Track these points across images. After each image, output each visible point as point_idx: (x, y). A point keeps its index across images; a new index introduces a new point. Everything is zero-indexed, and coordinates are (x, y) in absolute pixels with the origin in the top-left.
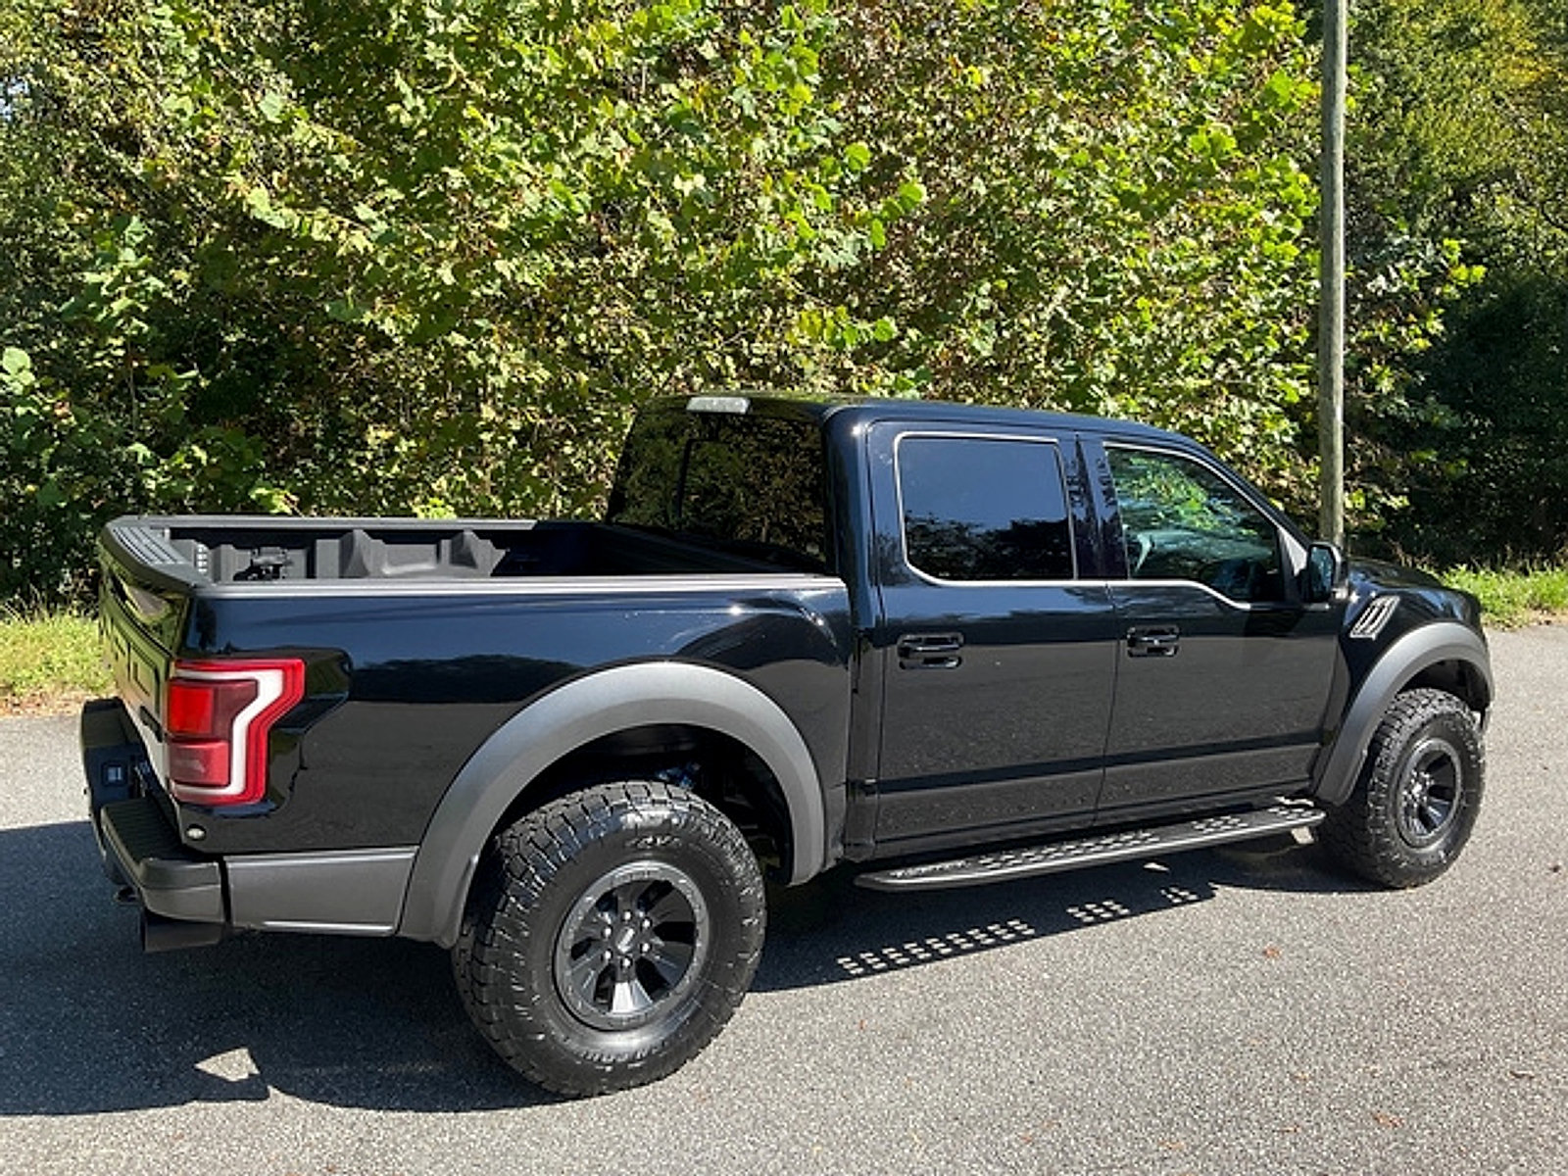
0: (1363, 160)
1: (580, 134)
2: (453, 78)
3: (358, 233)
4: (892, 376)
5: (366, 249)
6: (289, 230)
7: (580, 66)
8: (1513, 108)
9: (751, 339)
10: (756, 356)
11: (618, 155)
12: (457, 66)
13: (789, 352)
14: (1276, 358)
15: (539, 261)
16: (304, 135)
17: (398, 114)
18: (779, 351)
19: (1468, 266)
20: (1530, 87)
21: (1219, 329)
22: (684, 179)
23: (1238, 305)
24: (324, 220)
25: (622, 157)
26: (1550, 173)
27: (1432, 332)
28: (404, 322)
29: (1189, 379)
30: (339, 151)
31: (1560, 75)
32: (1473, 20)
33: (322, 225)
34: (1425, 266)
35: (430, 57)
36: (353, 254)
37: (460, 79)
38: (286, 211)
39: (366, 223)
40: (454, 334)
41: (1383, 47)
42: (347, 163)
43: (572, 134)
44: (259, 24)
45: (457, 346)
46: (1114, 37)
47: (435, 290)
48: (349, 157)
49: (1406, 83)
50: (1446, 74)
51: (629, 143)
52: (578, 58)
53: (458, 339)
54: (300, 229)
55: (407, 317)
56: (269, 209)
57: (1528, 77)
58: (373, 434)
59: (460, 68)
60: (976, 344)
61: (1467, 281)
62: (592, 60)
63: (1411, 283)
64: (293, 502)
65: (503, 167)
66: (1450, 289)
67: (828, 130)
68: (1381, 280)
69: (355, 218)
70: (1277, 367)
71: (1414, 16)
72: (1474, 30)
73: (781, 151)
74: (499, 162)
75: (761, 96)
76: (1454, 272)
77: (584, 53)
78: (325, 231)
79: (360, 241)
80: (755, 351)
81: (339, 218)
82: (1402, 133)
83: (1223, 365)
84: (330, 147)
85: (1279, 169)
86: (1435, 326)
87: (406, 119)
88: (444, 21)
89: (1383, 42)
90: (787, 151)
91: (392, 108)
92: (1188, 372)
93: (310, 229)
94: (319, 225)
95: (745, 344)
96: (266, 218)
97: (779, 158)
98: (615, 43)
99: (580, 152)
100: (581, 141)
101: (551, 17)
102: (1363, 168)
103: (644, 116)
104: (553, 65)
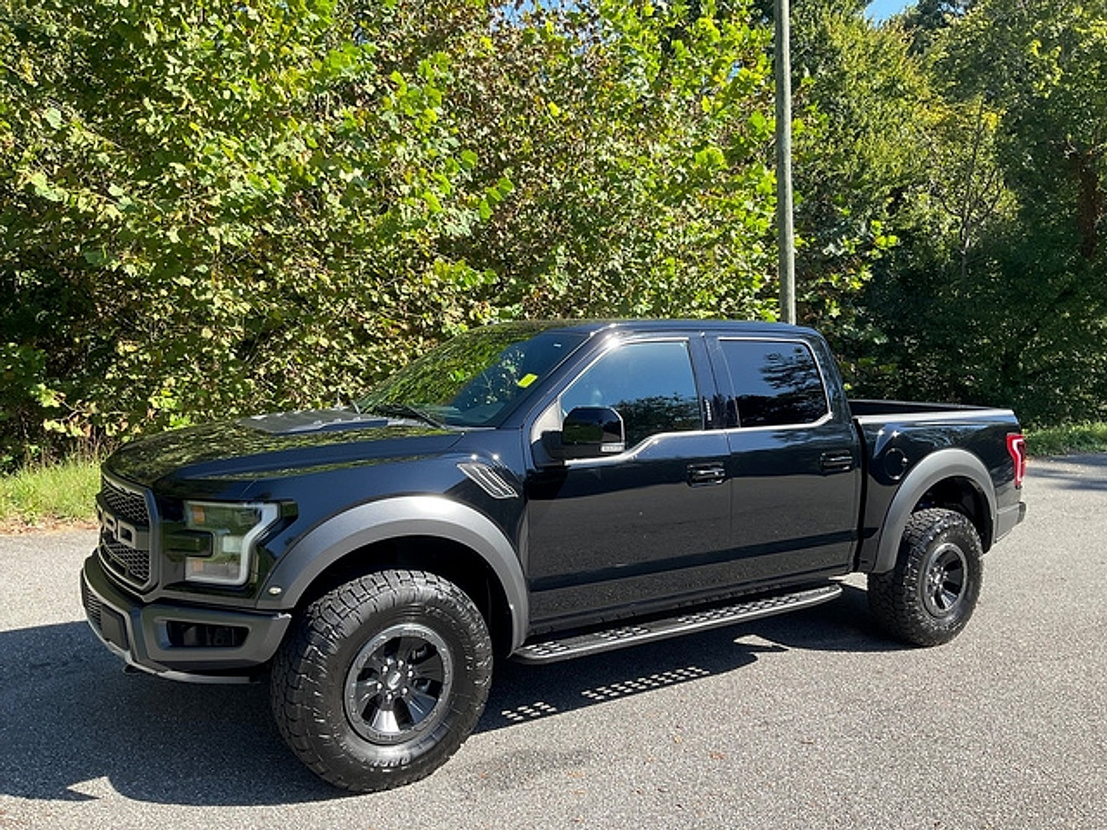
0: (830, 169)
1: (274, 142)
2: (185, 103)
3: (111, 206)
4: (497, 310)
5: (117, 217)
6: (61, 202)
7: (275, 97)
8: (927, 137)
9: (401, 283)
10: (404, 294)
11: (300, 156)
12: (188, 95)
13: (427, 292)
14: (758, 296)
15: (240, 229)
16: (78, 139)
17: (144, 126)
18: (420, 291)
19: (886, 236)
20: (940, 124)
21: (721, 278)
22: (346, 172)
23: (731, 262)
24: (87, 197)
25: (303, 157)
26: (952, 179)
27: (864, 278)
28: (144, 269)
29: (701, 311)
30: (102, 151)
31: (958, 117)
32: (899, 81)
33: (85, 200)
34: (861, 238)
35: (168, 88)
36: (108, 220)
37: (190, 104)
38: (60, 190)
39: (116, 199)
40: (183, 277)
41: (842, 97)
42: (108, 159)
43: (269, 140)
44: (58, 66)
45: (185, 286)
46: (646, 87)
47: (168, 247)
48: (109, 155)
49: (857, 121)
50: (883, 114)
51: (308, 147)
52: (274, 92)
53: (186, 281)
54: (69, 202)
55: (146, 265)
56: (47, 189)
57: (937, 118)
58: (122, 348)
59: (190, 97)
60: (555, 287)
61: (886, 246)
62: (282, 92)
63: (850, 248)
64: (61, 398)
65: (213, 163)
66: (875, 252)
67: (450, 145)
68: (831, 247)
69: (109, 196)
70: (758, 302)
71: (860, 77)
72: (900, 87)
73: (416, 155)
74: (210, 160)
75: (403, 117)
76: (878, 241)
77: (278, 89)
78: (88, 204)
79: (112, 211)
80: (403, 291)
81: (98, 196)
82: (854, 153)
83: (724, 302)
84: (95, 147)
85: (757, 175)
86: (867, 275)
87: (150, 130)
88: (180, 66)
89: (841, 93)
90: (420, 155)
91: (140, 121)
92: (700, 306)
93: (77, 203)
94: (82, 200)
95: (396, 286)
96: (44, 194)
97: (415, 160)
98: (299, 83)
99: (274, 154)
100: (275, 147)
101: (254, 64)
102: (830, 174)
103: (318, 130)
104: (254, 94)
